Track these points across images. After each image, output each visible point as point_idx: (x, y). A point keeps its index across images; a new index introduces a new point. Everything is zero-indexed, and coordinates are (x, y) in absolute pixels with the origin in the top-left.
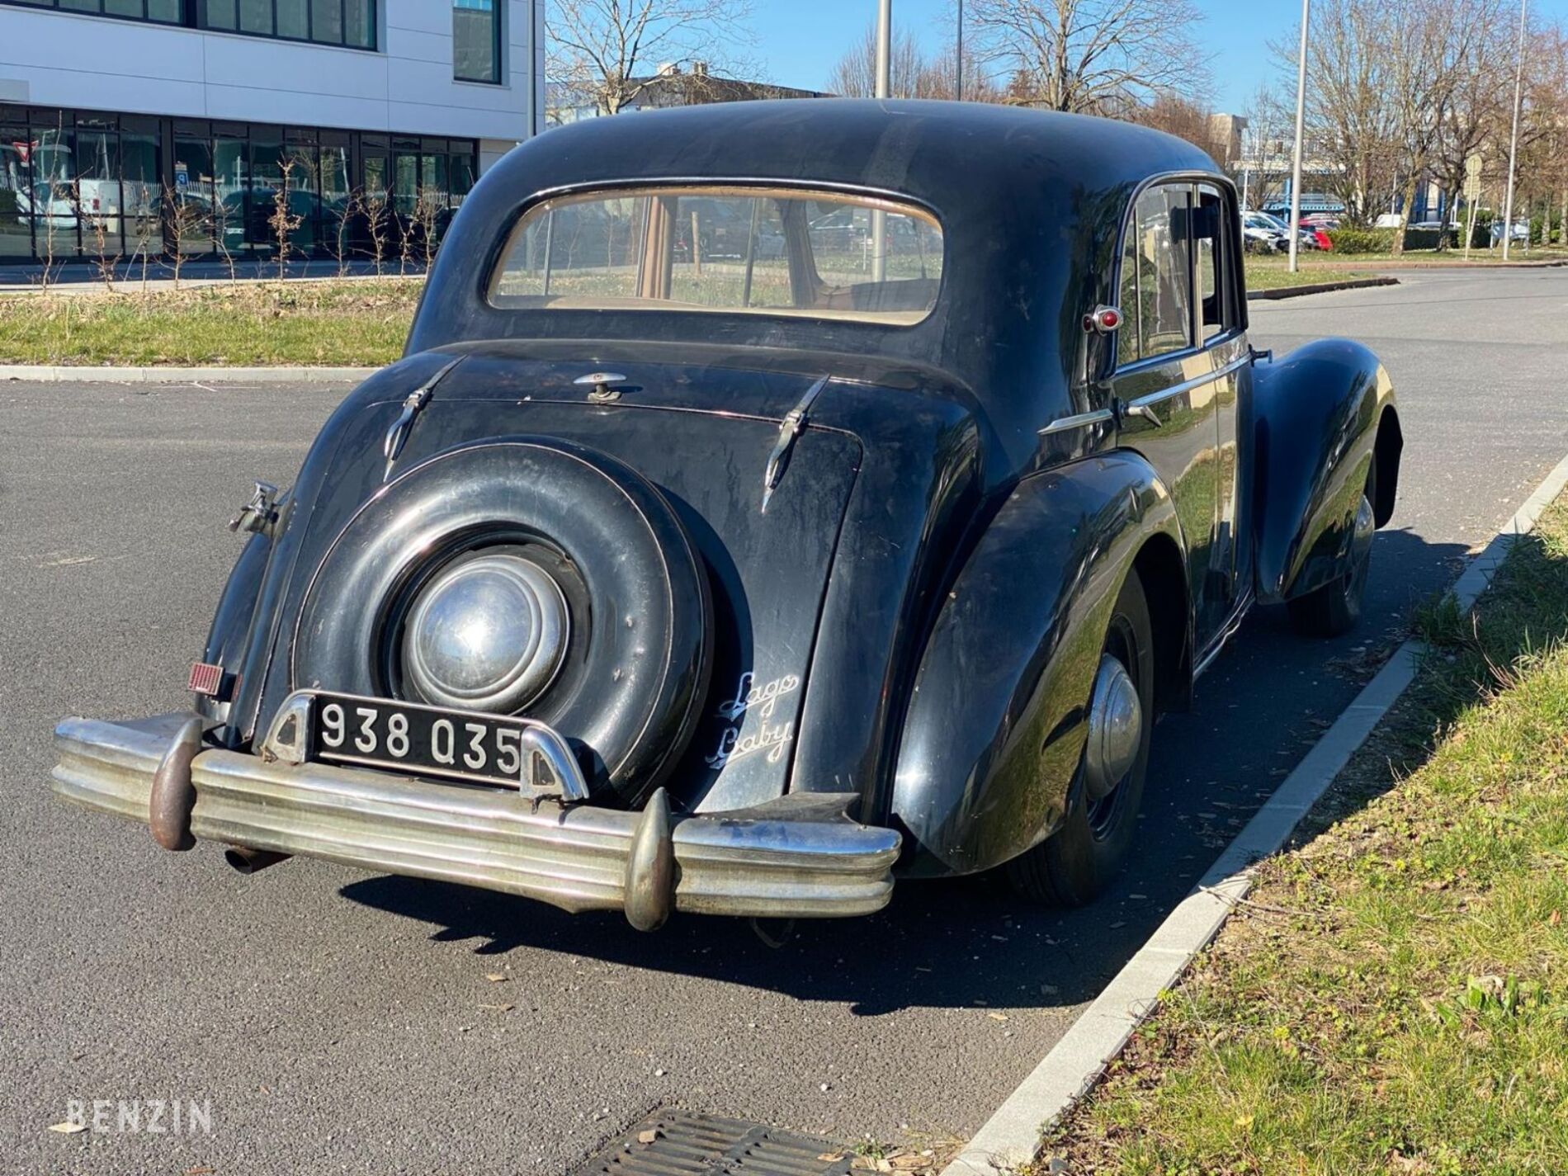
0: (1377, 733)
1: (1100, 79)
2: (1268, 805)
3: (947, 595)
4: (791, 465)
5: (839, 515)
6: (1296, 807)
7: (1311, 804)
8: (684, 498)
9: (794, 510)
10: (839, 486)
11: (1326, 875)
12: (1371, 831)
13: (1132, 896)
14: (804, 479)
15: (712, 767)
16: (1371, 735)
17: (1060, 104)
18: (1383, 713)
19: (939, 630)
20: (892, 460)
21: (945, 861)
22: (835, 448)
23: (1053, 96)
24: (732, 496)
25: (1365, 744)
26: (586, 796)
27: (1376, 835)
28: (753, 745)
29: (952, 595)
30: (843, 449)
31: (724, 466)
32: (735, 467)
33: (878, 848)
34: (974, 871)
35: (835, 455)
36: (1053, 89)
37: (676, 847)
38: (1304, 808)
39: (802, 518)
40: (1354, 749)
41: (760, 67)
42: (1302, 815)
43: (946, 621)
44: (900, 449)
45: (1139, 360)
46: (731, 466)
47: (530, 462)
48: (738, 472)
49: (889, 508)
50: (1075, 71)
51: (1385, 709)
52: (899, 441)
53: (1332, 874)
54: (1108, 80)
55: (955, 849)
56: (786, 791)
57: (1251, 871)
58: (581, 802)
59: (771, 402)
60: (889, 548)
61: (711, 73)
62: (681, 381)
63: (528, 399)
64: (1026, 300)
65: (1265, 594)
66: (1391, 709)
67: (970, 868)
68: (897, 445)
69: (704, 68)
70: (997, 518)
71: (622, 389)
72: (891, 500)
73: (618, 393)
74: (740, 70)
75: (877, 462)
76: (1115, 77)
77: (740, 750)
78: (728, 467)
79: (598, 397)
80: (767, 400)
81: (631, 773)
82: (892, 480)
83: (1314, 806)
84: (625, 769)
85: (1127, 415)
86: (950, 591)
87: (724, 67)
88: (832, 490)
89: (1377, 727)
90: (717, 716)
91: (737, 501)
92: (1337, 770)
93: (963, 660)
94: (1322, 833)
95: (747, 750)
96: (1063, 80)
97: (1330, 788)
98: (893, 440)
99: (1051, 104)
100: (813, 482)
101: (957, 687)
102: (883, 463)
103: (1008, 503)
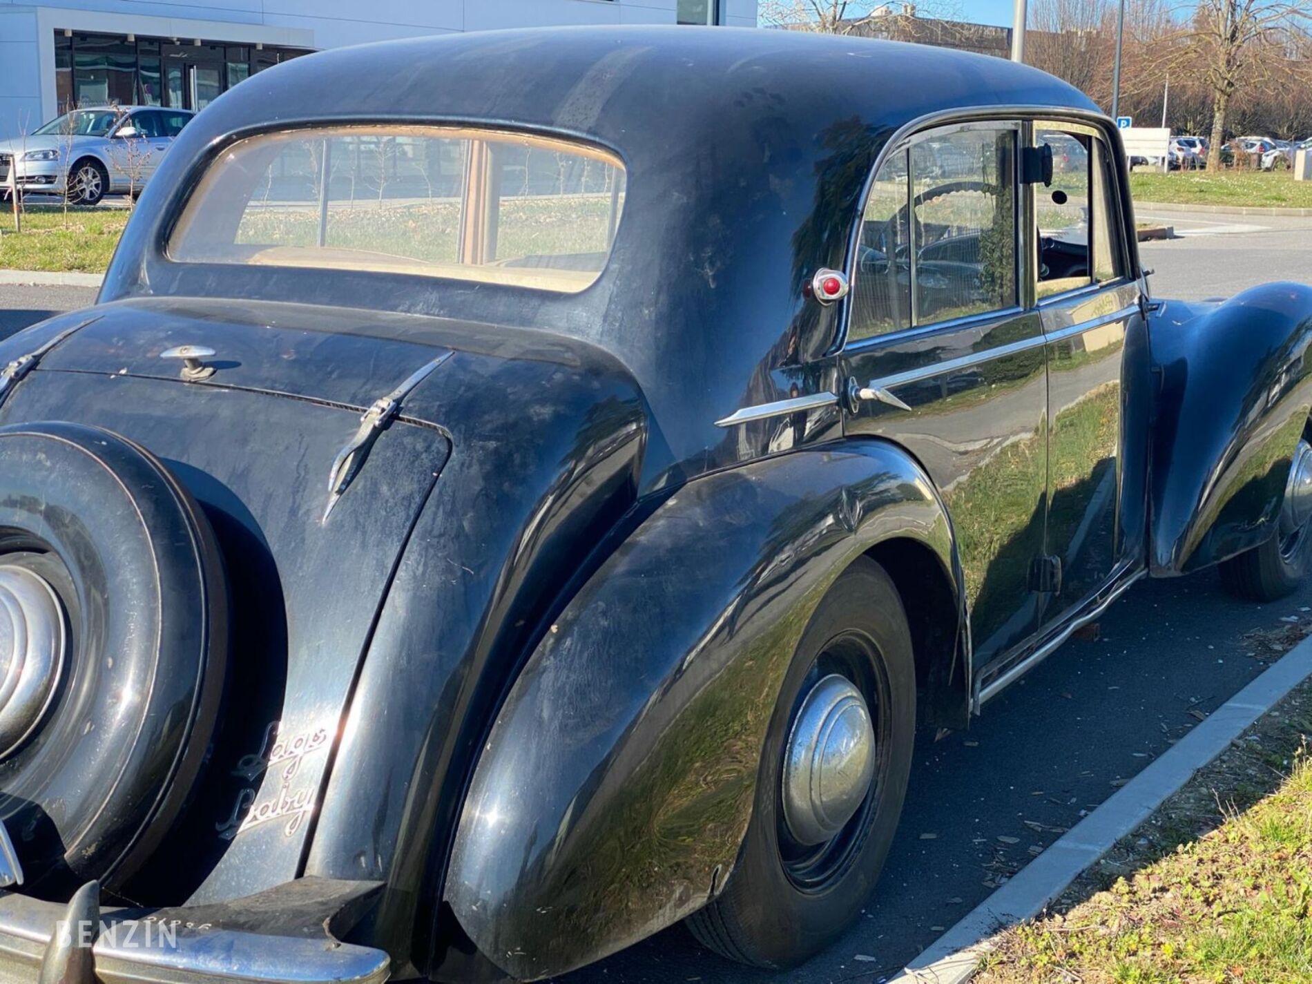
0: (1241, 742)
1: (1267, 13)
2: (1060, 843)
3: (548, 628)
4: (366, 466)
5: (406, 532)
6: (1090, 848)
7: (1110, 845)
8: (244, 500)
9: (357, 522)
10: (412, 494)
11: (1081, 953)
12: (1164, 890)
13: (859, 957)
14: (375, 484)
15: (222, 836)
16: (1233, 744)
17: (1228, 36)
18: (1260, 714)
19: (527, 673)
20: (481, 463)
21: (501, 965)
22: (420, 446)
23: (1222, 28)
24: (294, 502)
25: (1219, 757)
26: (20, 882)
27: (1168, 895)
28: (269, 813)
29: (554, 628)
30: (427, 449)
31: (295, 463)
32: (306, 466)
33: (356, 975)
34: (541, 977)
35: (417, 456)
36: (1222, 23)
37: (97, 960)
38: (1098, 850)
39: (364, 533)
40: (1201, 765)
41: (957, 7)
42: (1094, 859)
43: (538, 661)
44: (496, 450)
45: (911, 328)
46: (302, 464)
47: (43, 456)
48: (307, 473)
49: (466, 524)
50: (1244, 6)
51: (1264, 709)
52: (497, 439)
53: (1087, 956)
54: (1274, 13)
55: (513, 951)
56: (300, 873)
57: (985, 946)
58: (14, 888)
59: (368, 387)
60: (459, 573)
61: (920, 15)
62: (285, 357)
63: (123, 372)
64: (712, 264)
65: (1159, 566)
66: (1271, 710)
67: (539, 974)
68: (492, 444)
69: (913, 8)
70: (638, 530)
71: (217, 365)
72: (470, 514)
73: (211, 370)
74: (939, 10)
75: (463, 464)
76: (1281, 10)
77: (255, 818)
78: (298, 466)
79: (188, 373)
80: (365, 384)
81: (92, 850)
82: (477, 488)
83: (1115, 846)
84: (83, 845)
85: (859, 398)
86: (552, 623)
87: (926, 8)
88: (403, 498)
89: (1245, 733)
90: (235, 773)
91: (299, 507)
92: (1166, 794)
93: (546, 714)
94: (1102, 890)
95: (261, 819)
96: (1232, 14)
97: (1148, 821)
98: (489, 438)
99: (1220, 36)
100: (384, 489)
101: (533, 751)
102: (469, 467)
103: (660, 511)
